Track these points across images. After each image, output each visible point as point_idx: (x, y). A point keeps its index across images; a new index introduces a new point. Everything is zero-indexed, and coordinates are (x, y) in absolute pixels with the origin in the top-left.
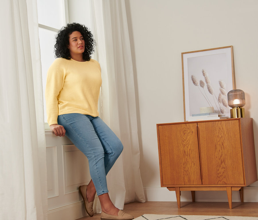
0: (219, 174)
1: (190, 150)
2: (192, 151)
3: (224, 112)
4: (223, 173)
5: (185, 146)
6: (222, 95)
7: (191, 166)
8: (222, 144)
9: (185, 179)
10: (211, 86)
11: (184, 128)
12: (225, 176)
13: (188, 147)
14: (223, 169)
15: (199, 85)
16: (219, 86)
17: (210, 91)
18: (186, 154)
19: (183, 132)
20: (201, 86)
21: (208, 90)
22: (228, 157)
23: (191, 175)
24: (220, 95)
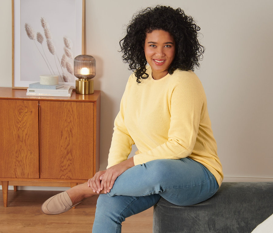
0: (63, 167)
1: (26, 134)
2: (29, 137)
3: (68, 81)
4: (69, 165)
5: (20, 130)
6: (66, 57)
7: (27, 155)
8: (71, 131)
9: (18, 171)
10: (52, 42)
11: (20, 105)
12: (71, 170)
13: (23, 131)
14: (69, 162)
15: (36, 40)
16: (64, 45)
17: (50, 49)
18: (21, 140)
19: (19, 111)
20: (38, 40)
21: (47, 47)
22: (77, 146)
23: (25, 166)
24: (64, 57)
